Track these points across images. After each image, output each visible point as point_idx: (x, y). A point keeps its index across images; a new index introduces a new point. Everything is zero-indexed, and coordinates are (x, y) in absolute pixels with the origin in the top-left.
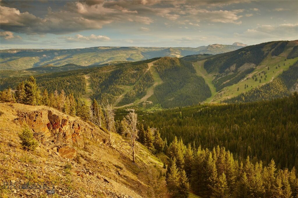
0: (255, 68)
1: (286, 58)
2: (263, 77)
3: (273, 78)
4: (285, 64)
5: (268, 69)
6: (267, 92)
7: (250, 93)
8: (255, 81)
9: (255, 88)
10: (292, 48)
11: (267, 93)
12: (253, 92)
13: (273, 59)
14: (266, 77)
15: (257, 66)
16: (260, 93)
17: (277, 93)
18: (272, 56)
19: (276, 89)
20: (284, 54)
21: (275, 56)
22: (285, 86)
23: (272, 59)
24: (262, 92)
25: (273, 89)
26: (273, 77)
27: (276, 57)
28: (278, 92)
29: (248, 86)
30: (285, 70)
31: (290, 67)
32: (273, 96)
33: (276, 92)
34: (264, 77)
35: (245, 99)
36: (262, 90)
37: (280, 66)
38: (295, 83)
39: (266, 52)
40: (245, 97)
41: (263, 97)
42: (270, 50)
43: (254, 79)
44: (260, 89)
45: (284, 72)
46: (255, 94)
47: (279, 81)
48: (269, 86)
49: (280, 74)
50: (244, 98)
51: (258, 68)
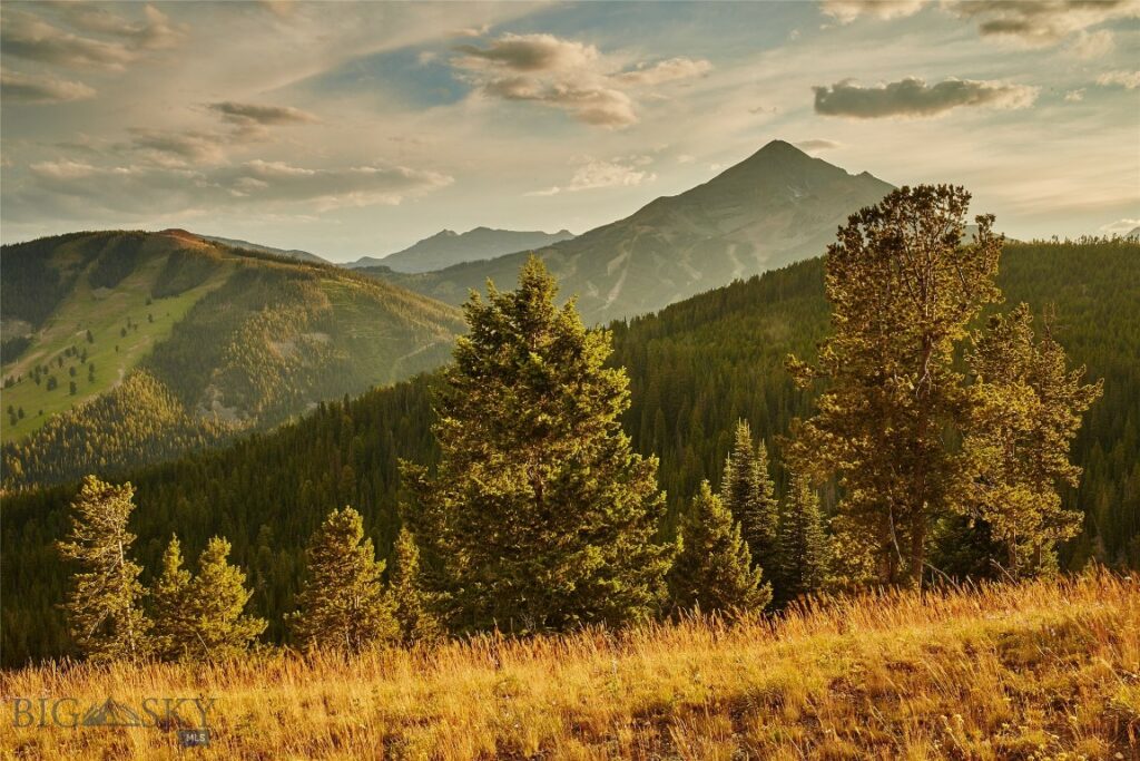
0: (32, 339)
1: (149, 295)
2: (78, 372)
3: (121, 372)
4: (154, 319)
5: (90, 338)
6: (111, 428)
7: (43, 440)
8: (49, 388)
9: (59, 416)
10: (165, 259)
11: (112, 432)
12: (54, 434)
13: (101, 299)
14: (92, 368)
15: (38, 330)
16: (84, 437)
17: (149, 430)
18: (95, 287)
19: (143, 412)
20: (140, 281)
21: (103, 288)
22: (175, 400)
23: (94, 299)
24: (90, 429)
25: (133, 413)
26: (120, 367)
27: (111, 291)
28: (154, 427)
29: (26, 412)
30: (160, 339)
31: (176, 326)
32: (138, 444)
33: (147, 425)
34: (83, 372)
35: (24, 467)
36: (89, 423)
37: (136, 326)
38: (206, 386)
39: (65, 274)
40: (22, 459)
41: (98, 451)
42: (83, 267)
43: (44, 383)
44: (79, 418)
45: (158, 347)
46: (66, 444)
47: (147, 384)
48: (116, 404)
49: (144, 356)
50: (18, 466)
51: (43, 336)
